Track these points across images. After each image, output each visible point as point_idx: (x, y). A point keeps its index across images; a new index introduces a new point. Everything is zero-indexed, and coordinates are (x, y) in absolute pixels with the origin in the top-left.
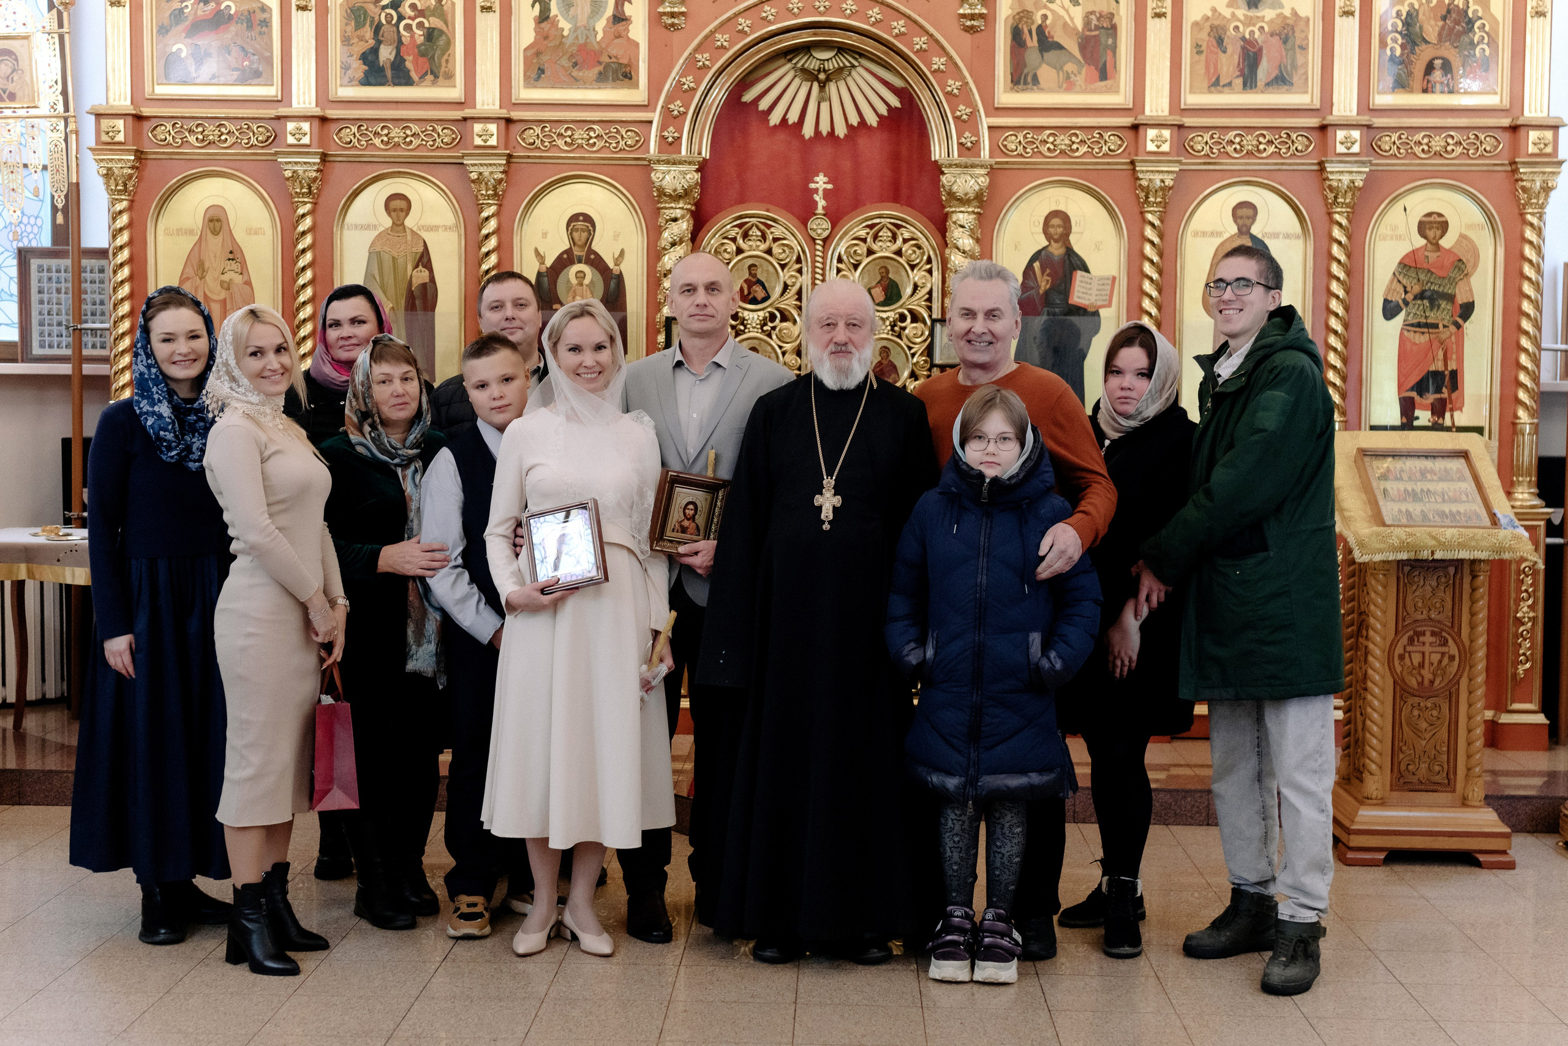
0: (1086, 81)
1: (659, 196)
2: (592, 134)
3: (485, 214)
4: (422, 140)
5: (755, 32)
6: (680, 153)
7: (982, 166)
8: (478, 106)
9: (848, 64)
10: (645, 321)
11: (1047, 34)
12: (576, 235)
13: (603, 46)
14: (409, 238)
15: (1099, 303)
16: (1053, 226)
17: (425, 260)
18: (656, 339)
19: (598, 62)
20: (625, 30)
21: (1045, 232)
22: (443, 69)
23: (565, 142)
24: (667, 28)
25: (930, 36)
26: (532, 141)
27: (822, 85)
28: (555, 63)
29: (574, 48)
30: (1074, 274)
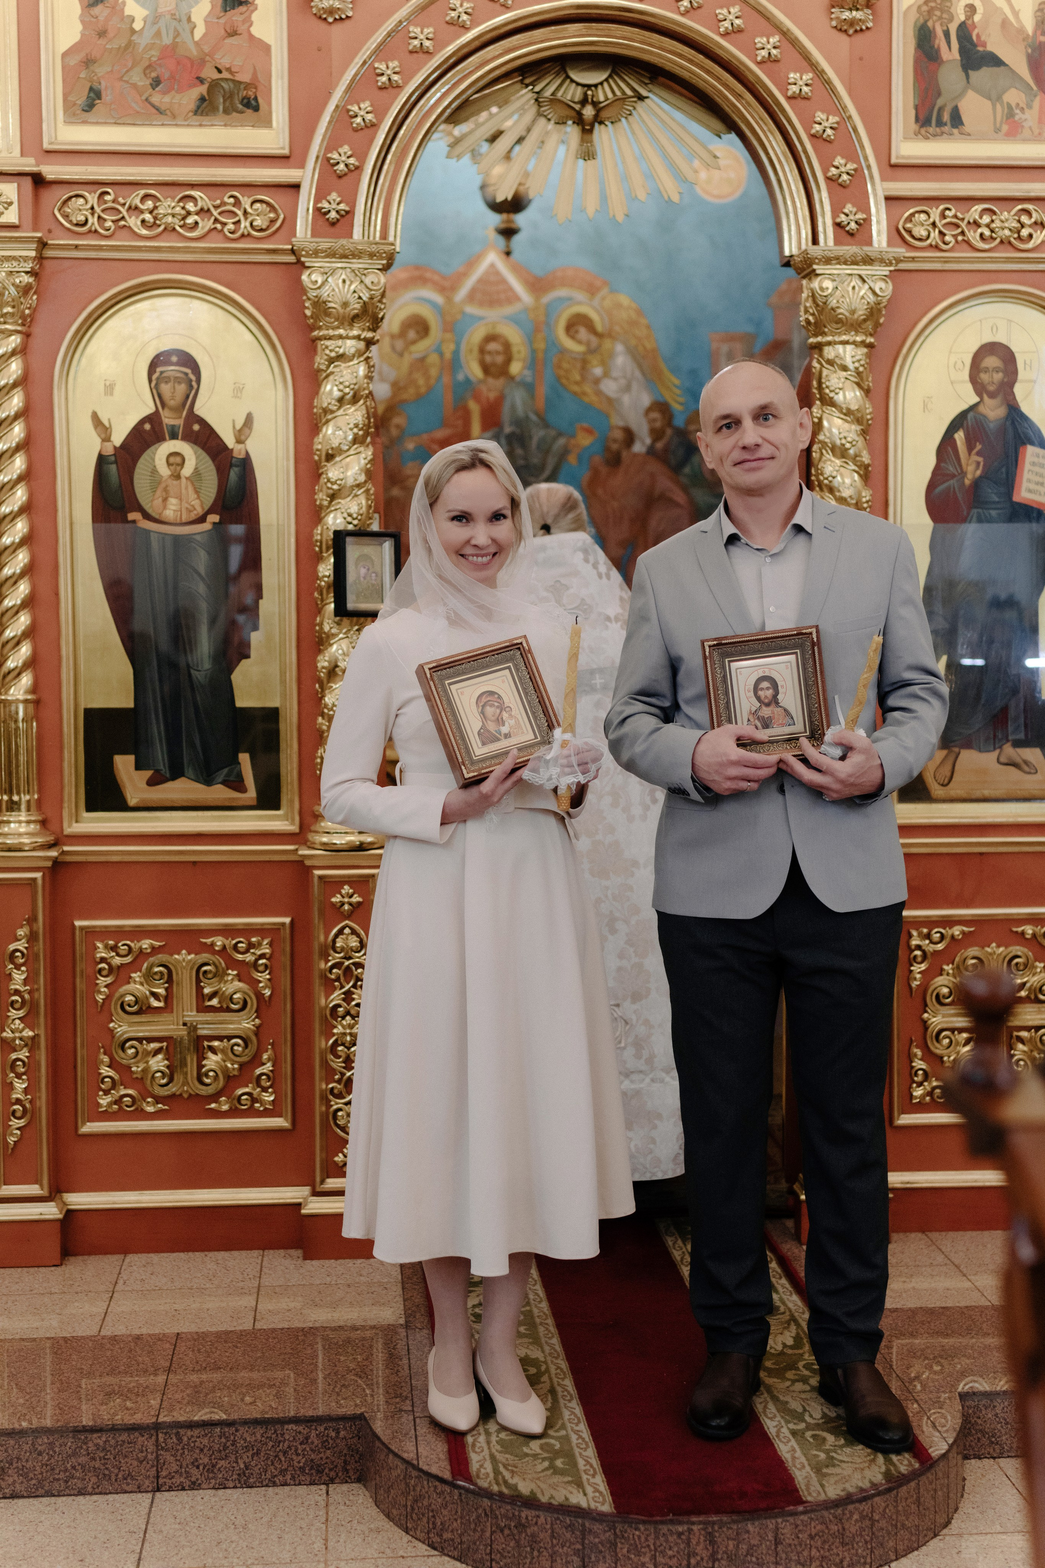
0: (1040, 122)
1: (316, 317)
2: (190, 206)
5: (479, 24)
6: (351, 237)
7: (882, 261)
9: (629, 93)
10: (293, 540)
11: (974, 38)
12: (165, 389)
13: (206, 49)
16: (986, 370)
18: (315, 571)
19: (198, 78)
20: (244, 22)
21: (974, 379)
23: (143, 221)
24: (320, 17)
25: (785, 34)
26: (83, 218)
27: (586, 128)
28: (121, 79)
29: (153, 53)
30: (1021, 449)
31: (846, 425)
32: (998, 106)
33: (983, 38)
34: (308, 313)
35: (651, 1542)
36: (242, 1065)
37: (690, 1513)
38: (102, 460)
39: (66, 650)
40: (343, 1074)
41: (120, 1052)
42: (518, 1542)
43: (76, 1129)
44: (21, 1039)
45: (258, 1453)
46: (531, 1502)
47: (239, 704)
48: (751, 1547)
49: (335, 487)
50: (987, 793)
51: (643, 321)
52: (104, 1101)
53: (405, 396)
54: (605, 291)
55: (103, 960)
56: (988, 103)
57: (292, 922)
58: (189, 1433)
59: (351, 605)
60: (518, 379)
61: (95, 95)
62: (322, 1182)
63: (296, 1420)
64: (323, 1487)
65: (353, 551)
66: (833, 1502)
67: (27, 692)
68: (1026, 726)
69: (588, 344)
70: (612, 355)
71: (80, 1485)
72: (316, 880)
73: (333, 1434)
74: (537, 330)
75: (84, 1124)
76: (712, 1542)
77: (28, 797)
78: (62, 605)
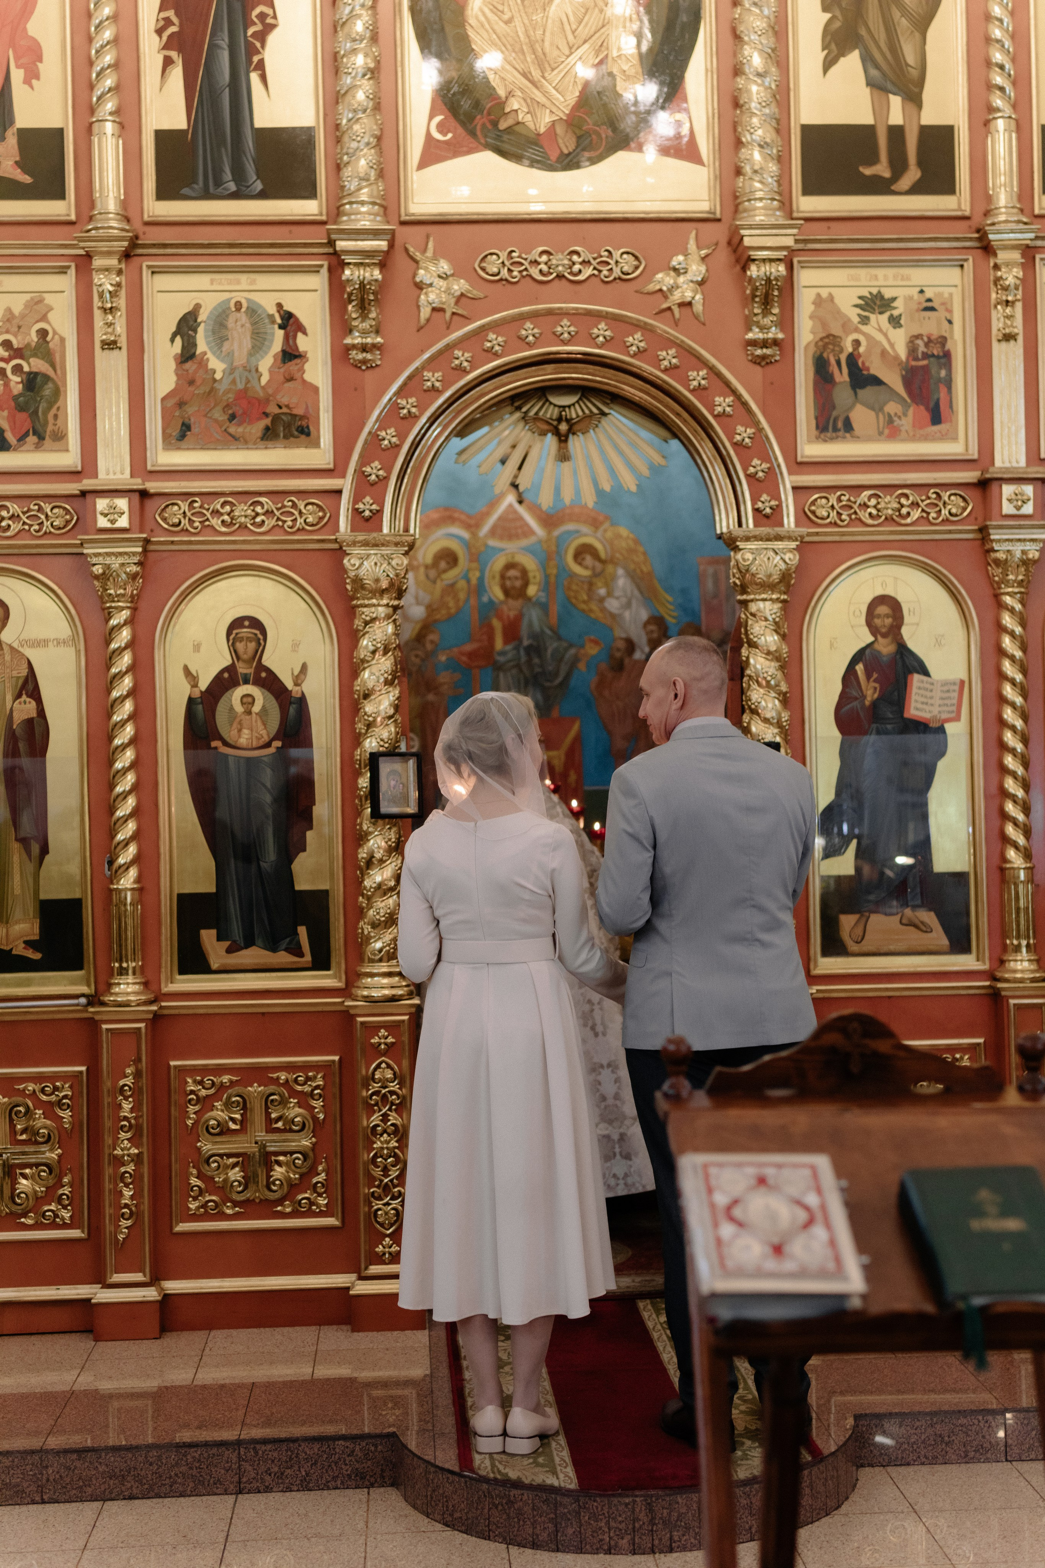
0: (914, 426)
1: (355, 590)
2: (259, 509)
3: (113, 622)
4: (24, 523)
5: (476, 369)
6: (381, 530)
7: (790, 538)
8: (102, 475)
9: (595, 411)
10: (338, 759)
11: (860, 364)
12: (240, 646)
13: (270, 391)
14: (8, 657)
15: (944, 716)
16: (879, 616)
17: (30, 687)
18: (356, 783)
19: (264, 413)
20: (299, 370)
21: (869, 623)
22: (50, 428)
23: (223, 521)
24: (356, 366)
25: (712, 369)
26: (177, 521)
27: (563, 439)
28: (205, 416)
29: (230, 395)
30: (909, 677)
31: (768, 663)
32: (881, 416)
33: (867, 364)
34: (349, 587)
35: (606, 1510)
36: (302, 1176)
37: (634, 1489)
38: (191, 701)
39: (164, 849)
40: (381, 1181)
41: (206, 1166)
42: (508, 1515)
43: (171, 1228)
44: (128, 1155)
45: (315, 1463)
46: (517, 1484)
47: (297, 888)
48: (680, 1515)
49: (371, 719)
50: (892, 948)
51: (641, 549)
52: (193, 1206)
53: (438, 617)
54: (607, 525)
55: (192, 1092)
56: (873, 413)
57: (340, 1059)
58: (264, 1448)
59: (385, 808)
60: (534, 599)
61: (186, 428)
62: (366, 1268)
63: (344, 1438)
64: (366, 1490)
65: (386, 767)
66: (742, 1481)
67: (135, 882)
68: (922, 894)
69: (593, 569)
70: (614, 578)
71: (181, 1489)
72: (358, 1025)
73: (373, 1448)
74: (549, 558)
75: (177, 1224)
76: (651, 1510)
77: (134, 964)
78: (161, 814)
